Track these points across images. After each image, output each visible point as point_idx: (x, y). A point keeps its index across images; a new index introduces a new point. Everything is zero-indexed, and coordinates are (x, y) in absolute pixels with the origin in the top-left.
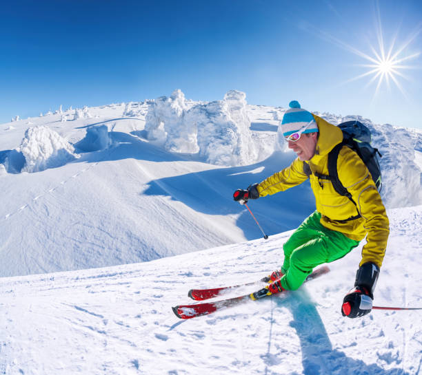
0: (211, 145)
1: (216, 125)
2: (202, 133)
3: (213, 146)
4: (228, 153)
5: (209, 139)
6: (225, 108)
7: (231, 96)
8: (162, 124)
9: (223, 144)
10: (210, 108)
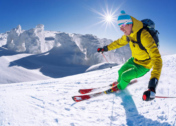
0: (30, 46)
1: (32, 38)
2: (27, 42)
3: (31, 47)
4: (36, 49)
5: (29, 44)
6: (36, 31)
7: (38, 26)
8: (13, 41)
9: (34, 45)
10: (30, 31)
